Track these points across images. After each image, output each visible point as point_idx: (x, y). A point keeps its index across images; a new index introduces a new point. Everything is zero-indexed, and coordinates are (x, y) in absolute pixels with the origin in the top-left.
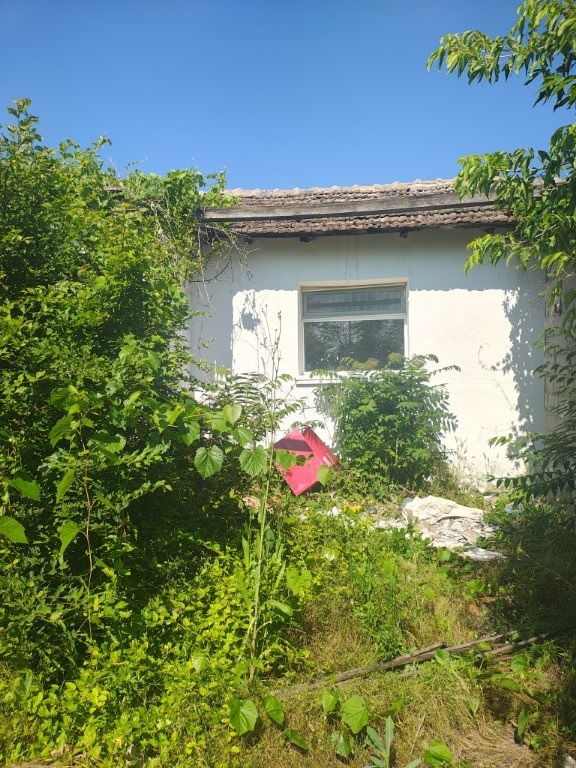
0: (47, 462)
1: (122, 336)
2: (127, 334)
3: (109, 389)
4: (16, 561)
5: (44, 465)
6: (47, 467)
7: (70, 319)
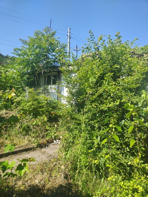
0: (122, 122)
1: (141, 91)
2: (143, 90)
3: (139, 105)
4: (115, 146)
5: (121, 123)
6: (122, 124)
7: (127, 86)
